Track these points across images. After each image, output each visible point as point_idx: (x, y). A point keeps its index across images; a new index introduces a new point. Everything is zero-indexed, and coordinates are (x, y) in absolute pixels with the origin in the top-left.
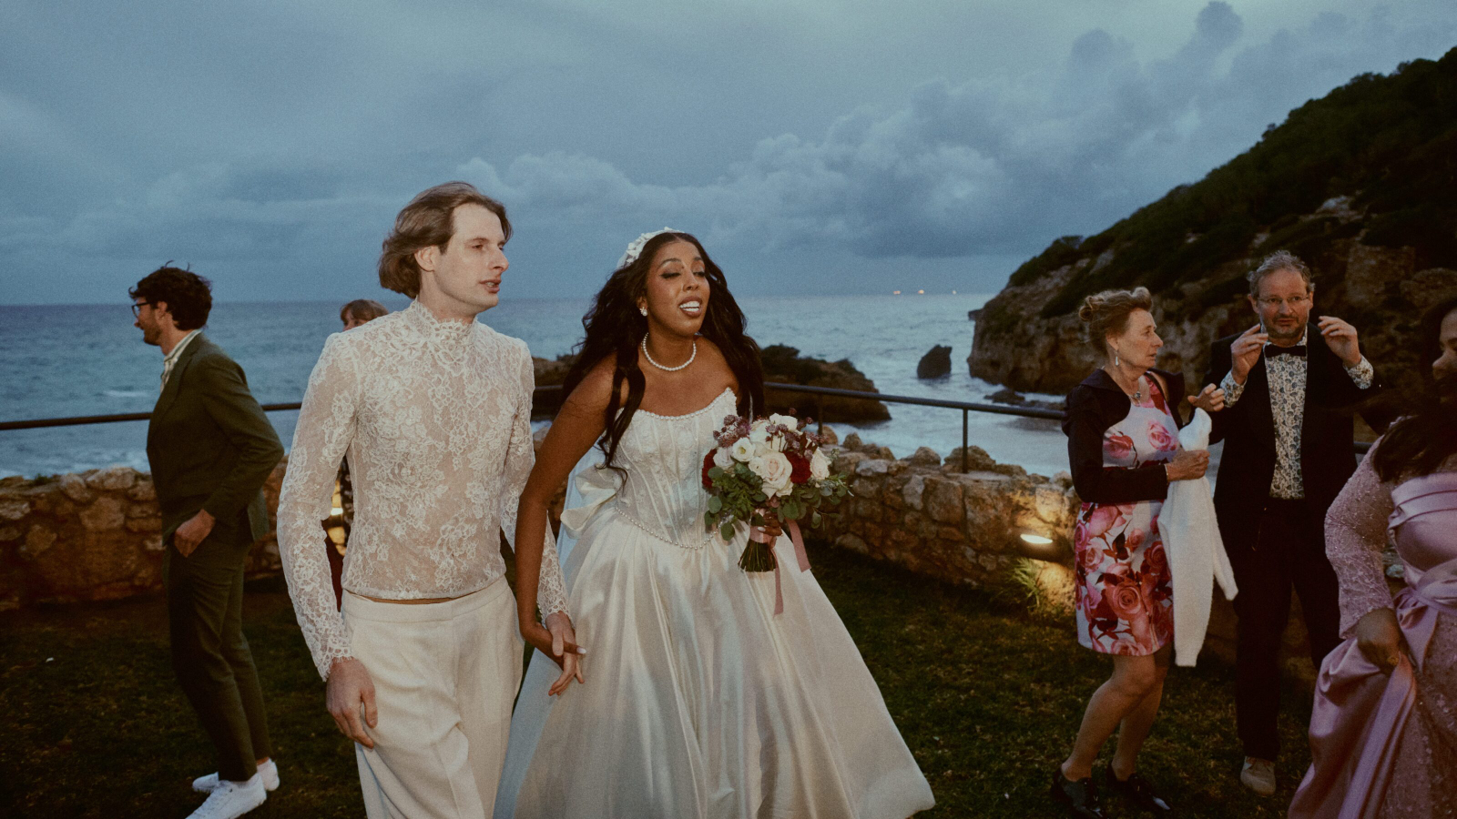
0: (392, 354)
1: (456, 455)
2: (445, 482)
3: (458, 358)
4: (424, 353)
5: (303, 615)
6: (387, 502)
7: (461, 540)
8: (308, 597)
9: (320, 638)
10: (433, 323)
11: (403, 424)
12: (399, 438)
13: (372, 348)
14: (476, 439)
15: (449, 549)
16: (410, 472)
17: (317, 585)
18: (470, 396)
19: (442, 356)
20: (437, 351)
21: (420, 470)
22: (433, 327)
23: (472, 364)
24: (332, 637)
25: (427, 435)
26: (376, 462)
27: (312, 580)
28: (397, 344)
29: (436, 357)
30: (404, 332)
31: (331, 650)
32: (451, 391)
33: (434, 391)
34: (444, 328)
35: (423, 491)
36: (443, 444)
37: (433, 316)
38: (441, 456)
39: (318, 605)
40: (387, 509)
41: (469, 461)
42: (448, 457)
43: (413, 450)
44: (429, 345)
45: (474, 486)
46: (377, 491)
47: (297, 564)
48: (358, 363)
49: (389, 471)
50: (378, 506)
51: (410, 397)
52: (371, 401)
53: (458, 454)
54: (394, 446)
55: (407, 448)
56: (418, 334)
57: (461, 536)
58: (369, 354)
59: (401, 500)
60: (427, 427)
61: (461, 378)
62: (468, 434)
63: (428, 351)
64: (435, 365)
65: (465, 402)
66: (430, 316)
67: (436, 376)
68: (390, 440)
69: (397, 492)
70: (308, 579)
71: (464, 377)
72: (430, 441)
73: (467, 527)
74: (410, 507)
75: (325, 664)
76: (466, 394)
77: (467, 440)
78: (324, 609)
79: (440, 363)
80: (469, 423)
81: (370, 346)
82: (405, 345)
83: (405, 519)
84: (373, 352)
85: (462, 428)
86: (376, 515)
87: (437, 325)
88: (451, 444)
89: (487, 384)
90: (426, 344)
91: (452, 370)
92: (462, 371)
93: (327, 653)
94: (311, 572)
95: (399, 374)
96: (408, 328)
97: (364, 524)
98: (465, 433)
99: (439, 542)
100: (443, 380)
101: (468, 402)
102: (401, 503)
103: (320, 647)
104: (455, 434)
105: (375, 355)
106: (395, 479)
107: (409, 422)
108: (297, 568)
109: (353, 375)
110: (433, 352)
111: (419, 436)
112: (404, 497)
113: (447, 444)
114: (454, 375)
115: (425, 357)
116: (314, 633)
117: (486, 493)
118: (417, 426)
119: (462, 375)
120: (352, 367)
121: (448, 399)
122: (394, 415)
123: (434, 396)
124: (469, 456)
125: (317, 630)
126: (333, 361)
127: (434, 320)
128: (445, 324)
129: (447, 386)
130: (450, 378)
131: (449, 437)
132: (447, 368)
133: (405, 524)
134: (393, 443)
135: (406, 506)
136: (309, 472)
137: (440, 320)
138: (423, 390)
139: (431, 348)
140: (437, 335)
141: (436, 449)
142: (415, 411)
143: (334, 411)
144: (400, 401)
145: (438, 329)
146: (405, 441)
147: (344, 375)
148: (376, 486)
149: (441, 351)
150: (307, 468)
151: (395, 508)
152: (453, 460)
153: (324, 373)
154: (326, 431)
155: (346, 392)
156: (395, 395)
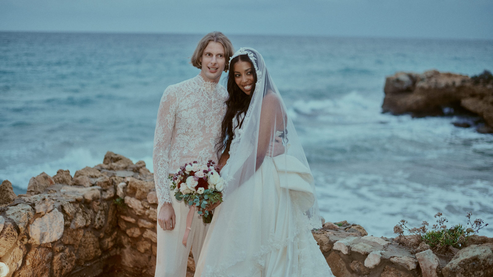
0: (189, 91)
1: (207, 127)
2: (202, 136)
3: (211, 94)
4: (199, 91)
5: (158, 185)
6: (183, 141)
7: (206, 158)
8: (160, 180)
9: (162, 194)
10: (203, 82)
11: (190, 113)
12: (189, 118)
13: (182, 89)
14: (214, 122)
15: (202, 160)
16: (191, 131)
17: (164, 176)
18: (214, 107)
19: (205, 93)
20: (204, 91)
21: (195, 130)
22: (203, 83)
23: (216, 97)
24: (166, 194)
25: (198, 118)
26: (180, 128)
27: (162, 174)
28: (191, 88)
29: (203, 93)
31: (165, 199)
32: (207, 105)
33: (201, 104)
34: (207, 84)
35: (194, 138)
36: (203, 122)
38: (202, 127)
39: (163, 183)
40: (183, 144)
41: (211, 130)
42: (204, 128)
43: (193, 122)
45: (213, 140)
46: (180, 137)
47: (158, 168)
48: (178, 94)
49: (184, 130)
50: (180, 143)
51: (194, 105)
52: (180, 106)
53: (208, 127)
54: (187, 121)
55: (191, 122)
57: (206, 156)
58: (181, 91)
59: (187, 141)
60: (198, 116)
63: (201, 91)
64: (202, 95)
65: (211, 109)
66: (203, 79)
67: (203, 99)
68: (186, 118)
69: (186, 138)
70: (161, 174)
71: (212, 101)
72: (199, 120)
73: (209, 154)
75: (162, 203)
76: (212, 106)
77: (211, 122)
78: (165, 185)
79: (204, 95)
80: (212, 117)
81: (181, 89)
82: (193, 88)
83: (188, 148)
84: (183, 91)
85: (210, 118)
87: (205, 83)
88: (206, 123)
89: (220, 104)
90: (200, 89)
92: (212, 98)
93: (163, 199)
94: (162, 171)
95: (190, 98)
96: (194, 83)
98: (211, 120)
99: (198, 157)
100: (205, 101)
102: (187, 142)
103: (161, 197)
104: (207, 119)
105: (183, 92)
106: (186, 134)
107: (192, 113)
108: (158, 170)
109: (176, 98)
110: (203, 91)
111: (195, 118)
112: (188, 140)
114: (209, 100)
116: (160, 192)
118: (195, 114)
120: (175, 95)
121: (206, 107)
122: (188, 110)
123: (201, 106)
124: (212, 128)
125: (161, 191)
127: (204, 81)
128: (207, 83)
129: (206, 103)
130: (207, 100)
131: (205, 120)
132: (207, 97)
133: (187, 149)
134: (186, 120)
135: (189, 143)
136: (164, 134)
137: (206, 81)
138: (198, 103)
139: (202, 90)
140: (204, 86)
141: (201, 124)
142: (195, 110)
143: (170, 111)
144: (190, 106)
145: (205, 84)
146: (190, 119)
147: (173, 98)
148: (180, 136)
149: (205, 91)
150: (163, 133)
151: (185, 144)
152: (206, 129)
153: (166, 98)
154: (168, 119)
155: (174, 104)
156: (189, 104)
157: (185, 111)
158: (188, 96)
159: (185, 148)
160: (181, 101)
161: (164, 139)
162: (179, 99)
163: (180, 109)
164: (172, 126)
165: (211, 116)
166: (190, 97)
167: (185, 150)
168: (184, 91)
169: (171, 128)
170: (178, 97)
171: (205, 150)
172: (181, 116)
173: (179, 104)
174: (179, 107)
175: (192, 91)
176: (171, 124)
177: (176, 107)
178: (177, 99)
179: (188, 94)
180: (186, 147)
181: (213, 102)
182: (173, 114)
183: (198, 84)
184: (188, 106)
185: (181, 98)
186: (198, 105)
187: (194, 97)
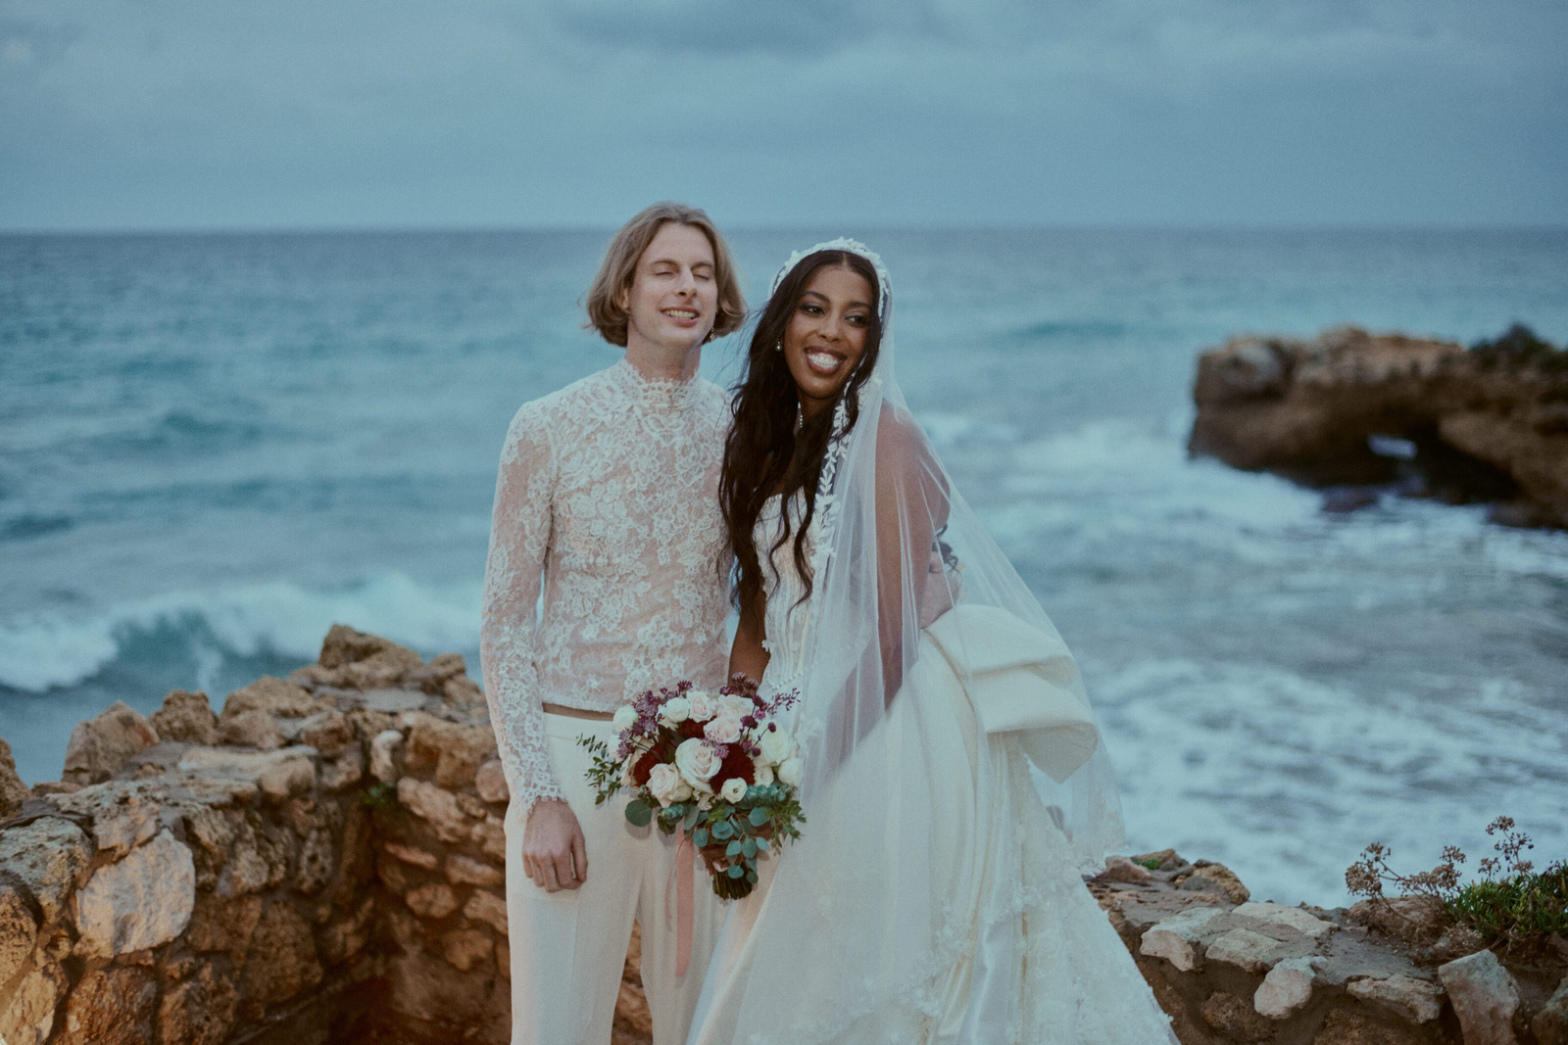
0: (592, 420)
1: (661, 545)
2: (645, 579)
3: (671, 424)
4: (628, 418)
5: (506, 744)
6: (581, 597)
7: (662, 650)
8: (514, 724)
9: (523, 771)
10: (640, 383)
11: (601, 501)
12: (596, 518)
13: (569, 416)
14: (686, 528)
15: (648, 658)
16: (606, 561)
17: (524, 711)
18: (682, 472)
19: (651, 422)
20: (645, 415)
21: (618, 560)
22: (640, 388)
23: (689, 433)
24: (537, 771)
25: (627, 515)
26: (570, 550)
27: (518, 704)
28: (599, 410)
29: (643, 423)
30: (607, 394)
32: (658, 464)
33: (637, 463)
34: (653, 389)
35: (620, 586)
36: (646, 529)
37: (640, 375)
38: (643, 545)
39: (524, 733)
40: (581, 606)
41: (677, 555)
42: (652, 547)
43: (610, 532)
44: (636, 409)
45: (684, 586)
46: (572, 582)
47: (502, 686)
49: (583, 561)
50: (571, 601)
51: (610, 469)
52: (566, 477)
53: (664, 543)
54: (589, 528)
55: (604, 530)
56: (623, 396)
57: (663, 644)
58: (566, 422)
59: (596, 596)
60: (627, 506)
61: (672, 448)
62: (676, 519)
63: (633, 416)
64: (640, 432)
65: (675, 478)
66: (636, 374)
67: (641, 445)
68: (586, 520)
69: (594, 586)
70: (514, 703)
71: (676, 448)
72: (631, 523)
73: (673, 635)
74: (605, 604)
76: (678, 469)
77: (675, 527)
79: (646, 429)
80: (679, 506)
81: (566, 413)
82: (607, 409)
83: (598, 619)
84: (570, 420)
85: (669, 511)
86: (568, 610)
87: (645, 385)
88: (656, 530)
89: (705, 459)
90: (632, 407)
91: (661, 439)
92: (674, 440)
93: (531, 789)
94: (517, 695)
95: (598, 444)
96: (610, 389)
97: (553, 622)
98: (673, 517)
99: (635, 647)
100: (647, 452)
101: (680, 478)
102: (597, 599)
103: (523, 782)
104: (661, 517)
105: (572, 423)
106: (591, 571)
107: (607, 500)
108: (502, 691)
109: (548, 448)
110: (640, 417)
111: (617, 517)
112: (599, 592)
113: (651, 530)
114: (664, 444)
115: (629, 422)
117: (700, 598)
118: (616, 504)
119: (675, 444)
120: (546, 439)
121: (654, 474)
122: (590, 490)
123: (637, 470)
124: (679, 548)
125: (521, 762)
126: (525, 433)
127: (641, 380)
128: (654, 384)
129: (654, 458)
130: (658, 449)
131: (653, 521)
132: (656, 436)
133: (597, 625)
134: (588, 524)
135: (601, 604)
136: (512, 574)
137: (648, 379)
138: (624, 462)
139: (638, 411)
140: (645, 398)
141: (638, 534)
142: (614, 485)
143: (531, 495)
144: (598, 474)
145: (645, 391)
146: (601, 521)
147: (538, 450)
148: (570, 577)
149: (649, 416)
150: (510, 570)
151: (589, 605)
152: (659, 551)
153: (515, 449)
154: (525, 522)
155: (542, 471)
156: (592, 469)
157: (581, 495)
158: (588, 438)
159: (591, 622)
160: (567, 459)
161: (513, 587)
162: (559, 452)
163: (564, 486)
164: (540, 545)
165: (674, 502)
166: (596, 440)
167: (590, 627)
168: (574, 420)
169: (535, 552)
170: (556, 443)
171: (658, 623)
172: (571, 513)
173: (559, 468)
174: (562, 481)
175: (601, 419)
176: (534, 540)
177: (551, 481)
178: (554, 451)
179: (589, 432)
180: (592, 616)
181: (678, 452)
182: (541, 507)
183: (624, 392)
184: (590, 476)
185: (567, 447)
186: (626, 467)
187: (609, 439)
